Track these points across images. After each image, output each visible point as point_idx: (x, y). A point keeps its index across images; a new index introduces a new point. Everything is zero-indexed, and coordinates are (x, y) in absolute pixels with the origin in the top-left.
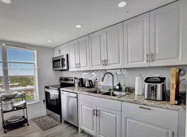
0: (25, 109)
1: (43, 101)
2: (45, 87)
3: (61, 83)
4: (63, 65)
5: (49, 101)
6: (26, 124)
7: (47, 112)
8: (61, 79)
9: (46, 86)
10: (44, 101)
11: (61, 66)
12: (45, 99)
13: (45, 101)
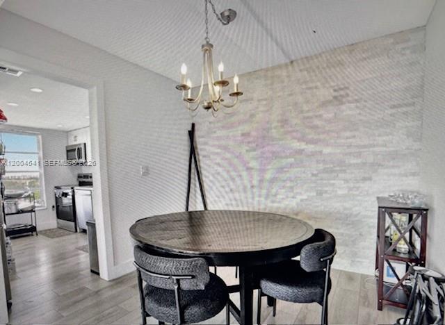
0: (33, 213)
1: (51, 207)
2: (56, 187)
3: (80, 182)
4: (80, 157)
5: (60, 207)
6: (34, 233)
7: (58, 223)
8: (79, 177)
9: (56, 185)
10: (53, 207)
11: (77, 157)
12: (54, 204)
13: (55, 207)
